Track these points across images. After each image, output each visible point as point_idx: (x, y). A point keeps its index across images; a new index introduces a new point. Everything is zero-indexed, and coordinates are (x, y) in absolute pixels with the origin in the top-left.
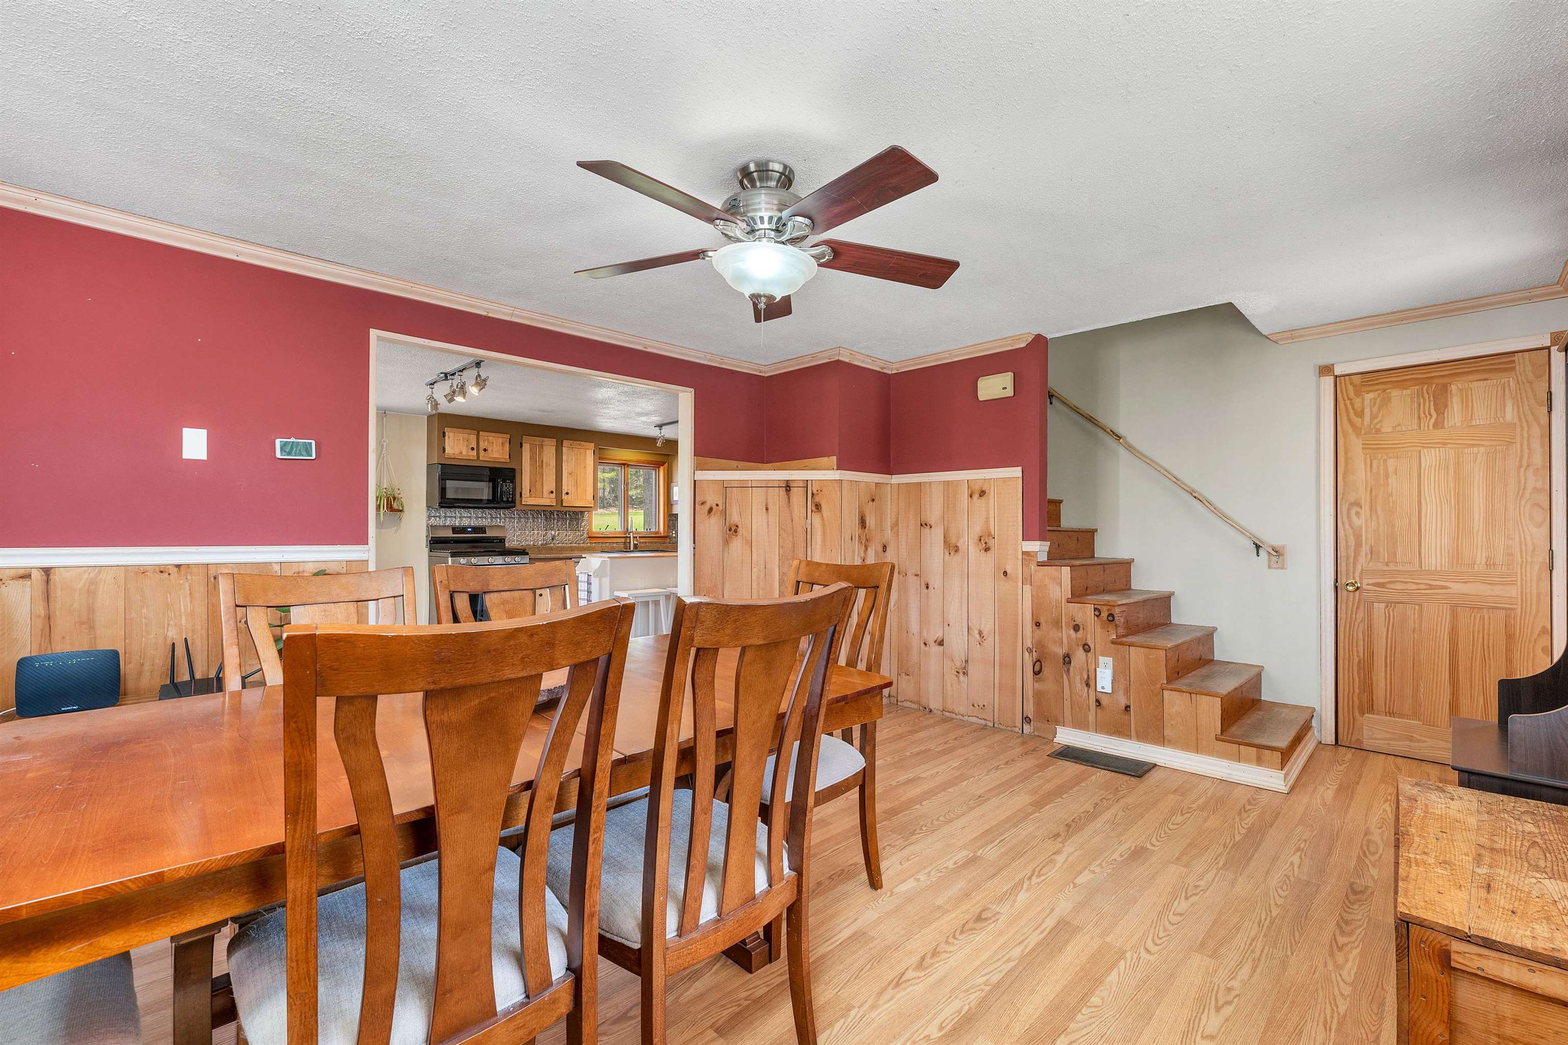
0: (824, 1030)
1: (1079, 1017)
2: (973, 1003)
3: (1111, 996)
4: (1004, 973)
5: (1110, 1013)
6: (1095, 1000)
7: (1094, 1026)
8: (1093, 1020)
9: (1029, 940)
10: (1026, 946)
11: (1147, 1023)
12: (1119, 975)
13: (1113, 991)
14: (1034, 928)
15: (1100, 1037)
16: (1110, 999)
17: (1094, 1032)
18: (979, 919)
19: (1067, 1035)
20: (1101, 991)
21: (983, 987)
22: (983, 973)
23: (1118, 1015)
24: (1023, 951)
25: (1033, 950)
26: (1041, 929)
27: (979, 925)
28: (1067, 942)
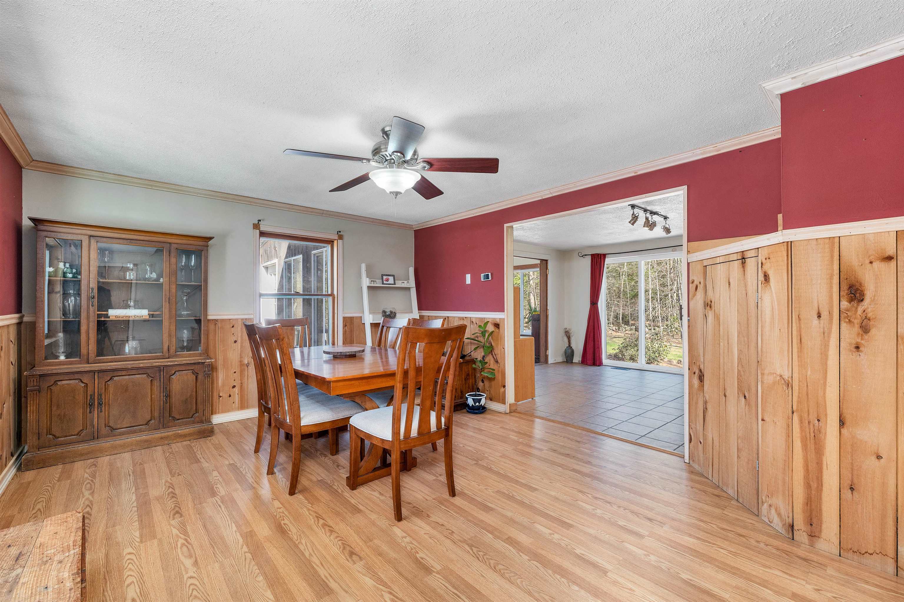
0: (306, 499)
1: (256, 567)
2: (291, 536)
3: (257, 586)
4: (303, 551)
5: (248, 580)
6: (260, 578)
7: (247, 570)
8: (250, 572)
9: (322, 568)
10: (318, 566)
11: (230, 592)
12: (268, 598)
13: (260, 589)
14: (331, 574)
15: (240, 570)
16: (256, 585)
17: (244, 569)
18: (352, 553)
19: (250, 559)
20: (264, 584)
21: (299, 541)
22: (308, 544)
23: (244, 583)
24: (315, 563)
25: (313, 567)
26: (329, 577)
27: (347, 552)
28: (311, 586)
